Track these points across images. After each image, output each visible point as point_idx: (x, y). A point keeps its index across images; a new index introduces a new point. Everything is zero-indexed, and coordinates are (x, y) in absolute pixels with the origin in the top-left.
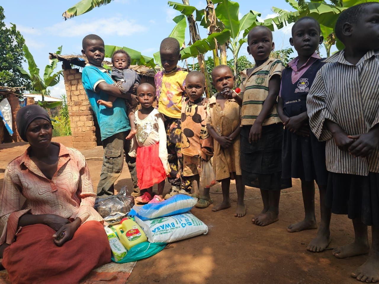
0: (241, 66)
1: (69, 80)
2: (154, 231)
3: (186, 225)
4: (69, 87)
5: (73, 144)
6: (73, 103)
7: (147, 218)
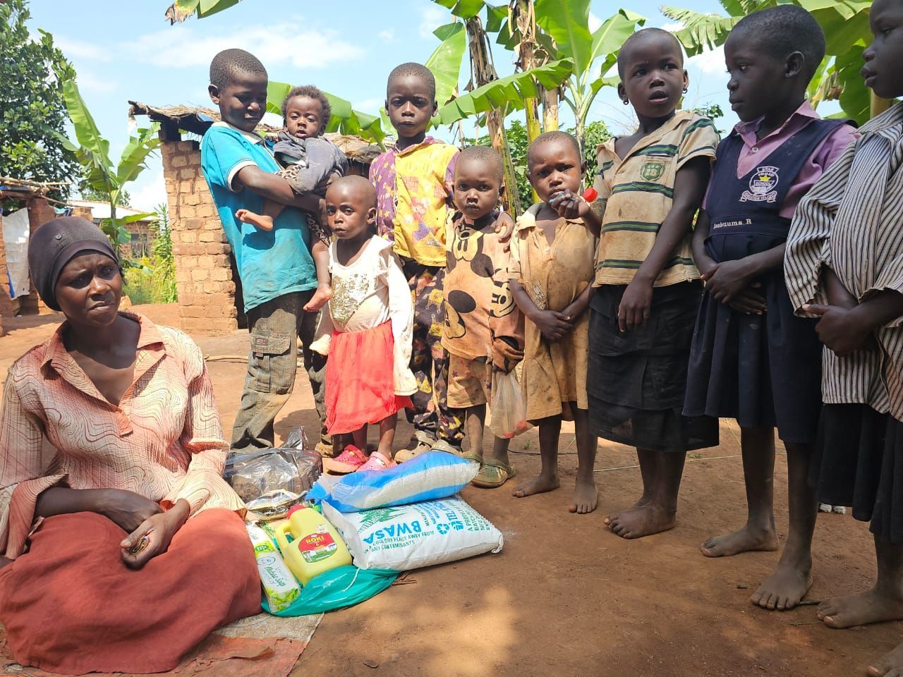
0: (593, 146)
1: (174, 167)
2: (368, 541)
3: (448, 528)
4: (175, 186)
5: (182, 322)
6: (183, 225)
7: (353, 507)
